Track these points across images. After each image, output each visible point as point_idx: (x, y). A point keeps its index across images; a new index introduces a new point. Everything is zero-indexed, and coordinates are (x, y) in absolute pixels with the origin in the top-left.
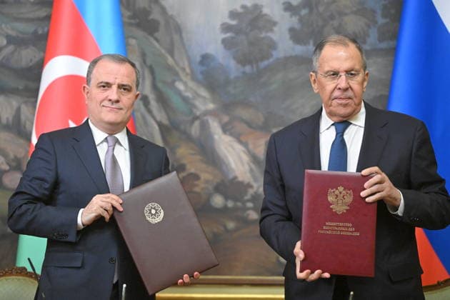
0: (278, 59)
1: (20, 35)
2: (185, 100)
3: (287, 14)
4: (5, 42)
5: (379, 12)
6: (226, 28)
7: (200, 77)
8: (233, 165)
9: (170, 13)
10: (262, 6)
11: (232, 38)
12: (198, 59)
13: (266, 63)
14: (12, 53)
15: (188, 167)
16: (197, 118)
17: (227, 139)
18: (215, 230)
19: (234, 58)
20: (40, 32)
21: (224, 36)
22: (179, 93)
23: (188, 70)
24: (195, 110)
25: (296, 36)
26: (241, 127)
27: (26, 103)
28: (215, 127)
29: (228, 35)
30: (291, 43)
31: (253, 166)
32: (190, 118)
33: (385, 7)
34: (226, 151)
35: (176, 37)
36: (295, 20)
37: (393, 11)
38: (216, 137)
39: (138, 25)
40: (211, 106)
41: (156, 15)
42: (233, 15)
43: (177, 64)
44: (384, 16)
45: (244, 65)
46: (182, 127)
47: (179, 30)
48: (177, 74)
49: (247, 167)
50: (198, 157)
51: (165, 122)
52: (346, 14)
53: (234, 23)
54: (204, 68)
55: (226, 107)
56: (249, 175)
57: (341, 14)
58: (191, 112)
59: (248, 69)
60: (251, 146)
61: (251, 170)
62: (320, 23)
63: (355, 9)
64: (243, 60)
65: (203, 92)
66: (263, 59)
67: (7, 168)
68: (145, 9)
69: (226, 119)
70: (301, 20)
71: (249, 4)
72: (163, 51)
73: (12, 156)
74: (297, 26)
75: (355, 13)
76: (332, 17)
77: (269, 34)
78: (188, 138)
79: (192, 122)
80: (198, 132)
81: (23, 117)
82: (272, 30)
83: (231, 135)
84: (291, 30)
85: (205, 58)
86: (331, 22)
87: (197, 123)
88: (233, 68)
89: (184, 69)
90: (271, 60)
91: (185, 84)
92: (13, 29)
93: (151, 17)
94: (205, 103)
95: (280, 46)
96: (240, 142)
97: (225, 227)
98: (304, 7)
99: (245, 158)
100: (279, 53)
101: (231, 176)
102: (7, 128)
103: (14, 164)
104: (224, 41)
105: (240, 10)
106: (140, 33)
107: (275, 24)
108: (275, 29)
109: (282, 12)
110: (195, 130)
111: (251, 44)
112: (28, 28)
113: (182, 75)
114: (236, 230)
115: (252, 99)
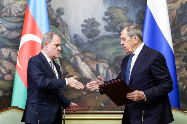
0: (100, 36)
1: (11, 27)
2: (69, 50)
3: (104, 21)
4: (6, 30)
5: (135, 21)
6: (83, 26)
7: (74, 42)
8: (85, 73)
9: (63, 20)
10: (95, 18)
11: (85, 29)
12: (73, 36)
13: (96, 38)
14: (8, 34)
15: (69, 73)
16: (72, 56)
17: (83, 63)
18: (79, 95)
19: (86, 36)
20: (18, 26)
21: (82, 28)
22: (66, 47)
23: (70, 40)
24: (72, 53)
25: (107, 29)
26: (88, 59)
27: (13, 51)
28: (79, 59)
29: (84, 28)
30: (105, 31)
31: (92, 73)
32: (70, 56)
33: (136, 20)
34: (82, 68)
35: (66, 29)
36: (106, 23)
37: (139, 21)
38: (79, 63)
39: (52, 24)
40: (78, 52)
41: (58, 21)
42: (85, 21)
43: (66, 38)
44: (136, 23)
45: (89, 38)
46: (67, 59)
47: (66, 26)
48: (66, 41)
49: (90, 73)
50: (73, 70)
51: (62, 57)
52: (124, 22)
53: (86, 24)
54: (75, 39)
55: (83, 53)
56: (91, 76)
57: (122, 22)
58: (71, 54)
59: (90, 39)
60: (91, 66)
61: (91, 74)
62: (115, 24)
63: (126, 20)
64: (89, 37)
65: (75, 47)
66: (95, 36)
67: (6, 73)
68: (55, 19)
69: (83, 56)
70: (108, 23)
71: (91, 18)
72: (61, 33)
73: (8, 69)
74: (107, 25)
75: (127, 22)
76: (119, 23)
77: (98, 28)
78: (70, 63)
79: (71, 58)
80: (73, 61)
81: (12, 56)
82: (98, 27)
83: (84, 62)
84: (105, 27)
85: (76, 36)
86: (119, 24)
87: (73, 58)
88: (85, 39)
89: (68, 39)
90: (98, 37)
91: (69, 44)
92: (9, 25)
93: (57, 22)
94: (75, 51)
95: (101, 32)
96: (88, 65)
97: (82, 94)
98: (109, 19)
99: (89, 70)
100: (101, 34)
101: (84, 76)
102: (6, 59)
103: (8, 72)
104: (82, 30)
105: (88, 20)
106: (53, 27)
107: (100, 24)
108: (100, 26)
109: (102, 21)
110: (72, 60)
111: (92, 31)
112: (14, 25)
113: (67, 41)
114: (86, 95)
115: (92, 50)
